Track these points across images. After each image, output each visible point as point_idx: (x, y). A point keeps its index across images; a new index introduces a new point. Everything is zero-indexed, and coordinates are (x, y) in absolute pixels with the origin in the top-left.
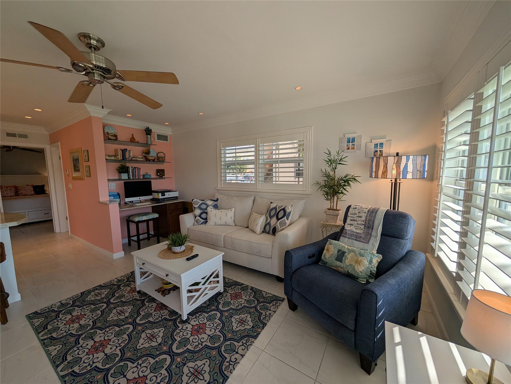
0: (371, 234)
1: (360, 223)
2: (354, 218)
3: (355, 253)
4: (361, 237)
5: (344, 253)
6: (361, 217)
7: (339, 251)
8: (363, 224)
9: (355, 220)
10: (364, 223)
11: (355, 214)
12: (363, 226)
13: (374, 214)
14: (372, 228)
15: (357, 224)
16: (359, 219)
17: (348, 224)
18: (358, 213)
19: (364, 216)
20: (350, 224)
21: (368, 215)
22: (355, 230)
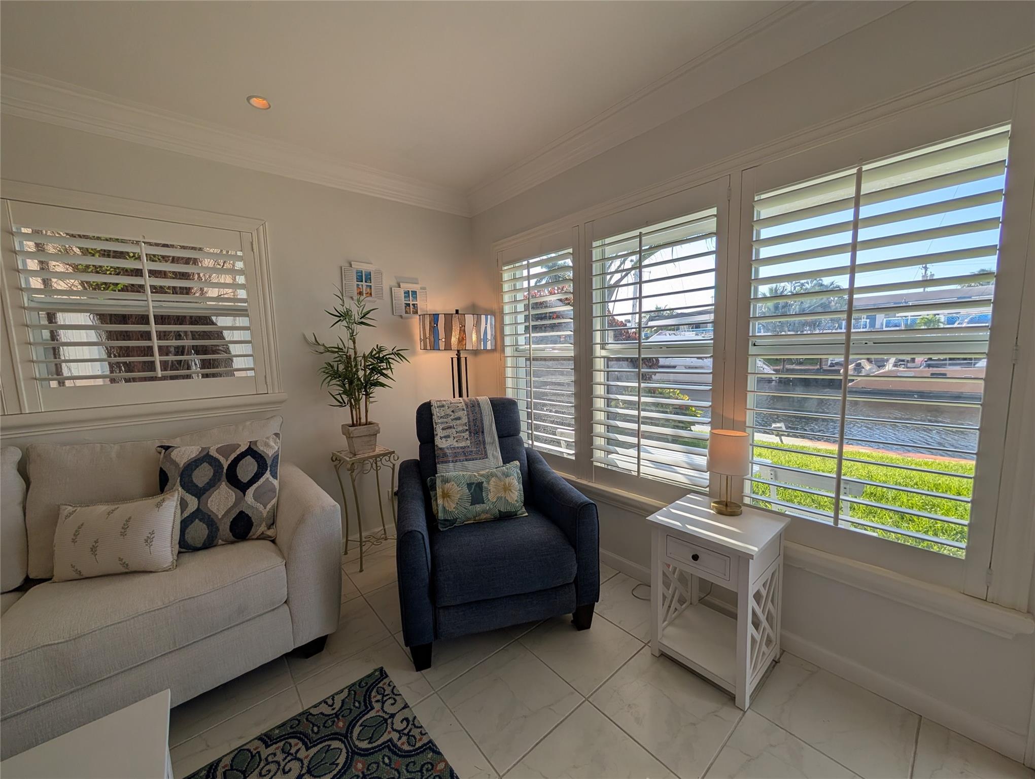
0: (484, 442)
1: (460, 428)
2: (448, 424)
3: (496, 476)
4: (471, 452)
5: (479, 485)
6: (459, 418)
7: (469, 485)
8: (467, 430)
9: (450, 427)
10: (467, 428)
11: (447, 416)
12: (468, 432)
13: (477, 409)
14: (483, 432)
15: (457, 432)
16: (458, 422)
17: (441, 438)
18: (452, 413)
19: (463, 414)
20: (445, 437)
21: (470, 413)
22: (456, 445)
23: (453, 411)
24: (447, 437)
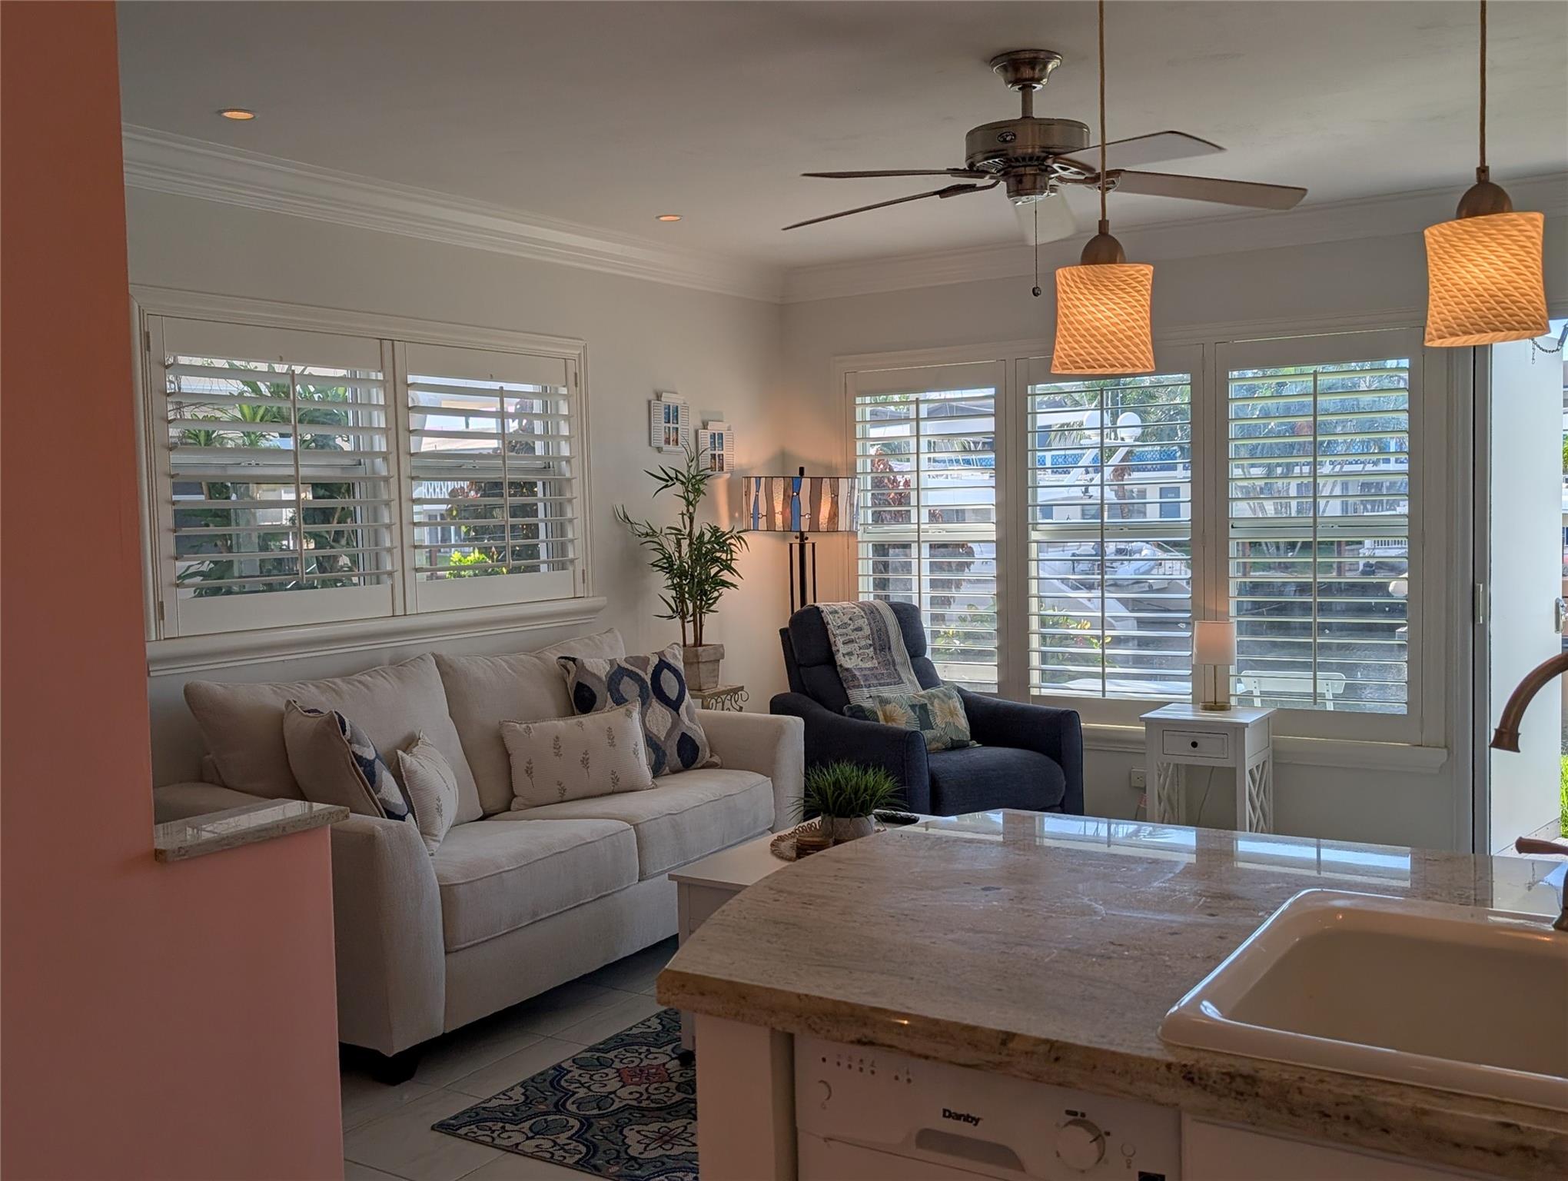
0: (894, 661)
1: (863, 643)
2: (848, 637)
3: (939, 697)
4: (883, 674)
5: (923, 707)
6: (859, 629)
7: (913, 707)
8: (870, 645)
9: (852, 641)
10: (871, 642)
11: (845, 625)
12: (872, 649)
14: (889, 649)
15: (860, 648)
16: (859, 633)
18: (850, 622)
19: (863, 622)
21: (872, 622)
22: (863, 664)
23: (850, 619)
24: (850, 654)
